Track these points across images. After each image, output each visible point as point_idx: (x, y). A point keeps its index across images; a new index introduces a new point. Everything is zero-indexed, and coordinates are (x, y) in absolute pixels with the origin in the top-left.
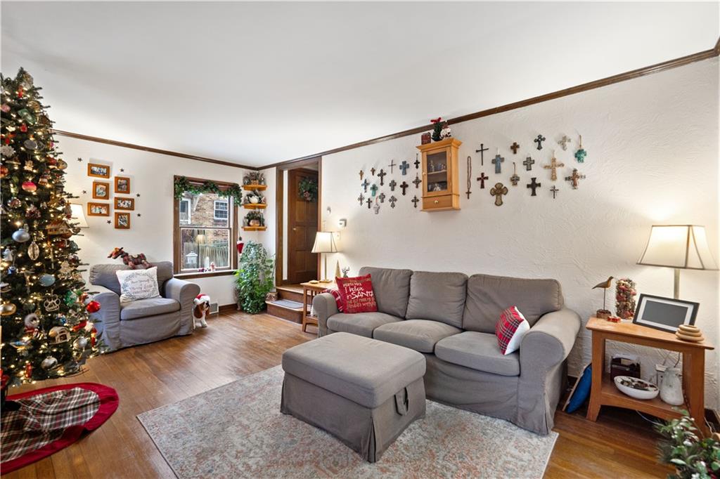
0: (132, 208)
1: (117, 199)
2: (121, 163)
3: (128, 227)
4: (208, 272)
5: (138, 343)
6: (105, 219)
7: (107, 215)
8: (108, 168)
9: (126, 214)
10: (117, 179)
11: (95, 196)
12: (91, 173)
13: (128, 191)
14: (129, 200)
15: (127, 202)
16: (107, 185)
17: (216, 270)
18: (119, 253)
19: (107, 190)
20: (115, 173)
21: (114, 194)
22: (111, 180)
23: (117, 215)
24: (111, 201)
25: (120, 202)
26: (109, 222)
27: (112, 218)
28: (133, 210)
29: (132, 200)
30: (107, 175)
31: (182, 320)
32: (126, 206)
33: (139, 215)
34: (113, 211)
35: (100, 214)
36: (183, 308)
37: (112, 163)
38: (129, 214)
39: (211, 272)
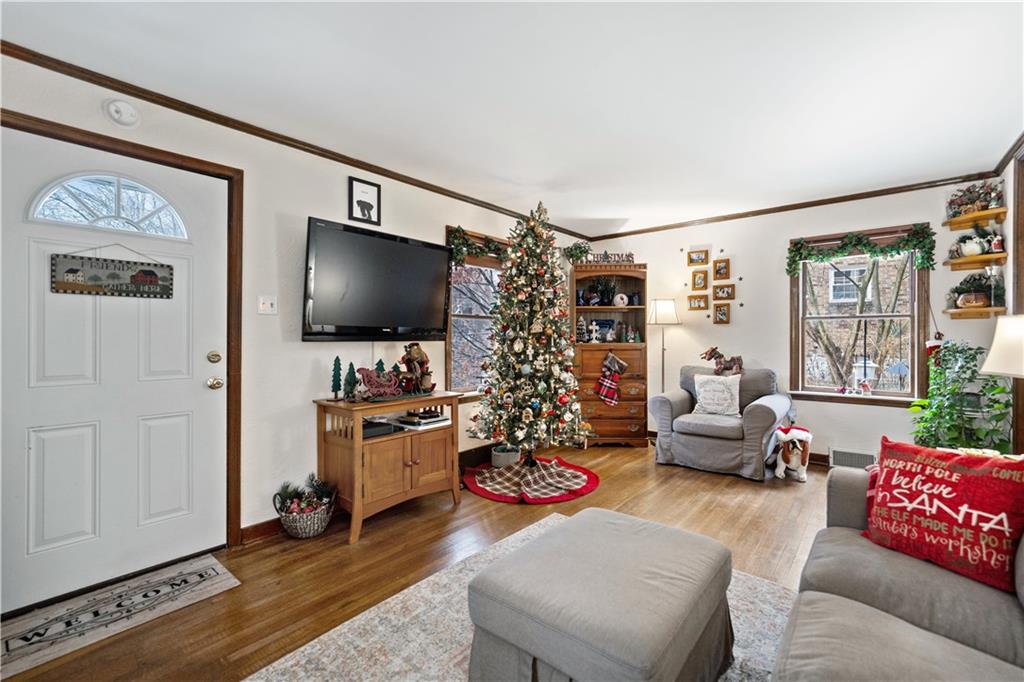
0: (731, 296)
1: (716, 287)
2: (720, 242)
3: (727, 322)
4: (854, 395)
5: (690, 465)
6: (705, 313)
7: (706, 308)
8: (707, 252)
9: (725, 305)
10: (715, 263)
11: (694, 288)
12: (691, 261)
13: (727, 276)
14: (728, 286)
15: (726, 289)
16: (706, 273)
17: (873, 393)
18: (713, 354)
19: (705, 279)
20: (714, 256)
21: (713, 282)
22: (710, 267)
23: (717, 307)
24: (709, 292)
25: (718, 290)
26: (709, 316)
27: (711, 311)
28: (733, 298)
29: (733, 286)
30: (705, 261)
31: (745, 455)
32: (725, 295)
33: (742, 305)
34: (712, 303)
35: (699, 308)
36: (747, 437)
37: (711, 246)
38: (728, 305)
39: (861, 396)
